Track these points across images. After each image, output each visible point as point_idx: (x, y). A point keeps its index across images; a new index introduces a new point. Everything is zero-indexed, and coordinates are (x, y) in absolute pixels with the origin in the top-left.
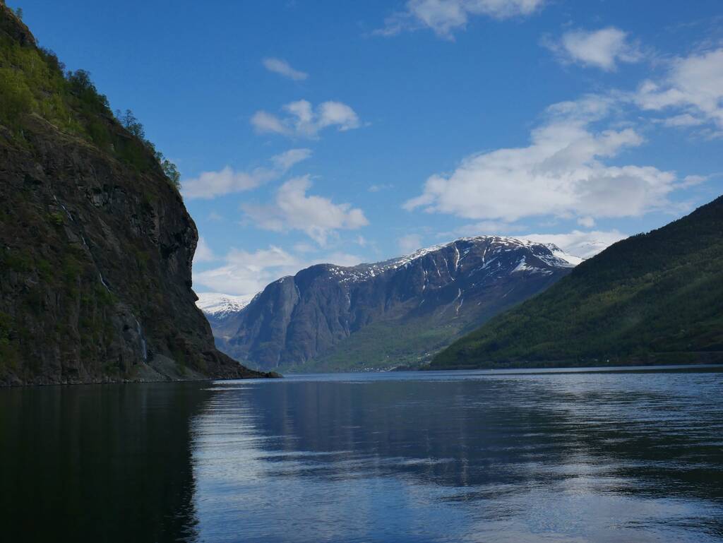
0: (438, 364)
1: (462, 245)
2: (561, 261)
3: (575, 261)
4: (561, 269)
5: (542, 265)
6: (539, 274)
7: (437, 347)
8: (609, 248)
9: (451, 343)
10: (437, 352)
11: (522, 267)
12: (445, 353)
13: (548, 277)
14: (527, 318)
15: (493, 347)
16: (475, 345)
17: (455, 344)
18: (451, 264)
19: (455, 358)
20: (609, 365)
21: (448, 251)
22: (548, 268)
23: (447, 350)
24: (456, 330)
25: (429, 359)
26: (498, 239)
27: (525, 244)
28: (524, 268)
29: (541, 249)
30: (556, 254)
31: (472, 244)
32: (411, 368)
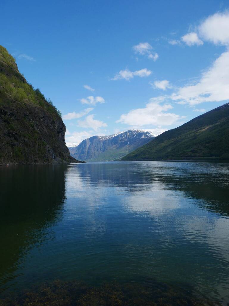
0: (123, 160)
1: (129, 131)
2: (152, 136)
3: (156, 136)
4: (152, 137)
5: (148, 136)
6: (147, 138)
7: (123, 156)
8: (164, 133)
9: (126, 155)
10: (123, 157)
11: (143, 137)
12: (125, 157)
13: (149, 139)
14: (144, 149)
15: (136, 156)
16: (132, 155)
17: (127, 155)
18: (127, 136)
19: (128, 158)
20: (163, 160)
21: (126, 133)
22: (149, 137)
23: (125, 156)
24: (127, 152)
25: (121, 158)
26: (138, 130)
27: (144, 131)
28: (144, 137)
29: (148, 133)
30: (151, 134)
31: (131, 131)
32: (117, 161)
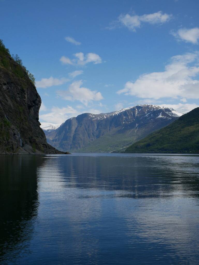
0: (127, 151)
1: (138, 107)
2: (175, 114)
3: (180, 115)
4: (174, 117)
5: (168, 116)
6: (166, 119)
7: (128, 145)
8: (193, 110)
9: (133, 143)
10: (128, 146)
11: (160, 116)
12: (131, 147)
13: (170, 120)
14: (162, 135)
15: (148, 145)
16: (142, 144)
17: (134, 144)
18: (134, 114)
19: (134, 149)
20: (191, 153)
21: (133, 110)
22: (170, 117)
23: (132, 146)
24: (135, 139)
25: (124, 149)
26: (152, 106)
27: (162, 108)
28: (161, 117)
29: (168, 110)
30: (173, 112)
31: (142, 107)
32: (118, 152)
